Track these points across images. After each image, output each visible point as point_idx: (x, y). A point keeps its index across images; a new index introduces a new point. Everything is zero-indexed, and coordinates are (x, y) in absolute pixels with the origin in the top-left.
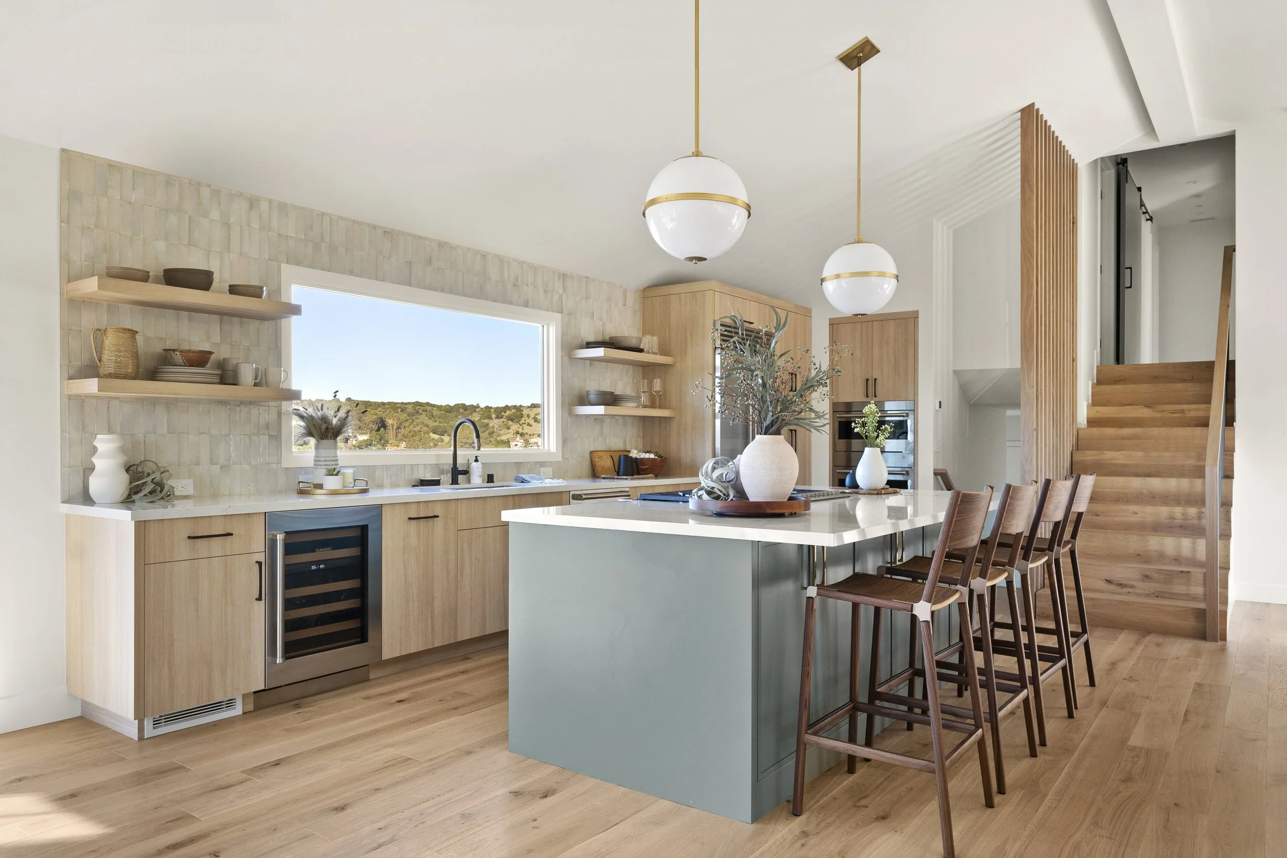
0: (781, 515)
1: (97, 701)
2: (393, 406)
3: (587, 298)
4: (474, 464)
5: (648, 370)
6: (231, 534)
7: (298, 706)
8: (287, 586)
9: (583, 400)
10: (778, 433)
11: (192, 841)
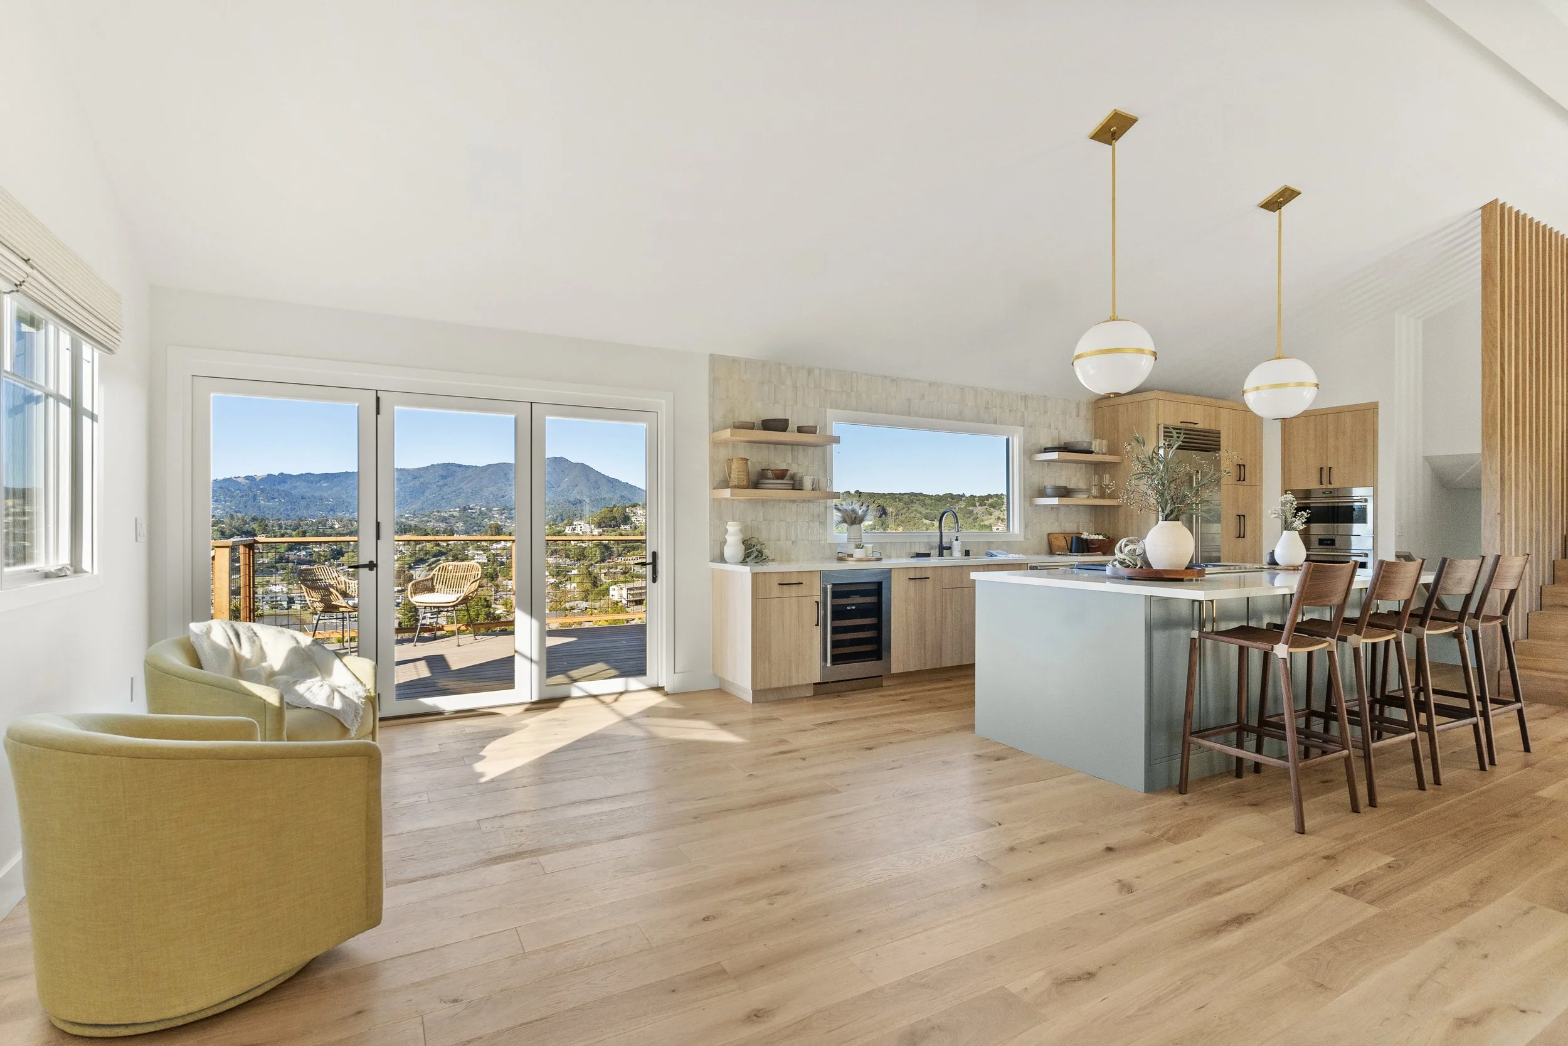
0: (1182, 580)
1: (730, 679)
2: (893, 496)
3: (1045, 412)
4: (955, 542)
5: (1099, 467)
6: (802, 583)
7: (839, 696)
8: (833, 619)
9: (1042, 493)
10: (1177, 519)
11: (790, 752)
